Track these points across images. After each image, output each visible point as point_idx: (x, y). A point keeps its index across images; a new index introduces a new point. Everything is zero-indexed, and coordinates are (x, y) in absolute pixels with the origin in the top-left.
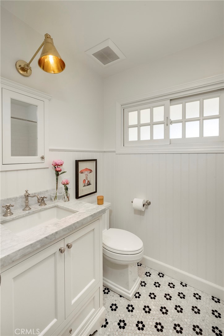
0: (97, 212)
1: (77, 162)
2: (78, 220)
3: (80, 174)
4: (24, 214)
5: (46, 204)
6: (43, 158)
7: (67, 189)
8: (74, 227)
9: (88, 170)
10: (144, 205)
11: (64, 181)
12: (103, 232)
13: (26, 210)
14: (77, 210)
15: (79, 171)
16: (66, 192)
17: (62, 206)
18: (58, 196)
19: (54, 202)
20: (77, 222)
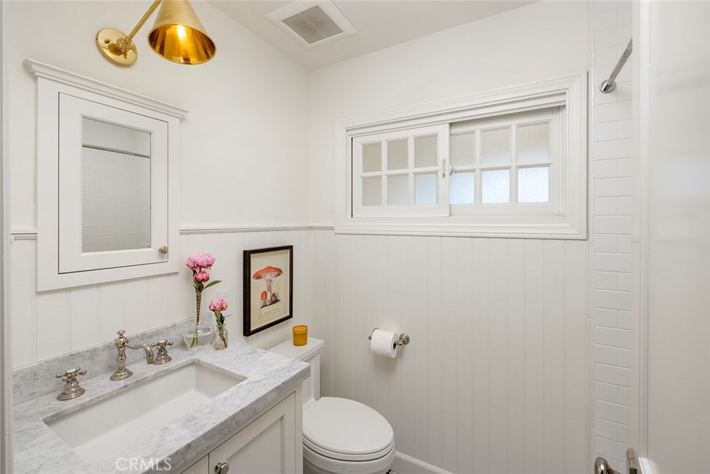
0: (289, 377)
1: (247, 255)
2: (244, 406)
3: (253, 281)
4: (114, 391)
5: (170, 359)
6: (163, 251)
7: (221, 320)
8: (234, 423)
9: (273, 270)
10: (395, 345)
11: (215, 302)
12: (303, 407)
13: (118, 378)
14: (243, 375)
15: (253, 273)
16: (220, 329)
17: (210, 363)
18: (201, 337)
19: (190, 352)
20: (242, 410)
